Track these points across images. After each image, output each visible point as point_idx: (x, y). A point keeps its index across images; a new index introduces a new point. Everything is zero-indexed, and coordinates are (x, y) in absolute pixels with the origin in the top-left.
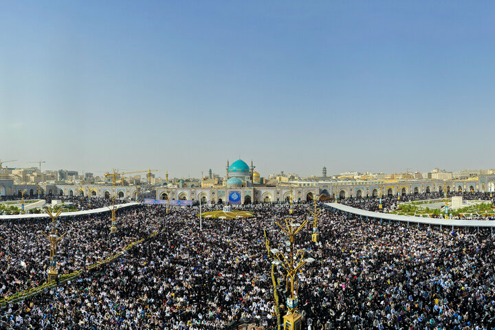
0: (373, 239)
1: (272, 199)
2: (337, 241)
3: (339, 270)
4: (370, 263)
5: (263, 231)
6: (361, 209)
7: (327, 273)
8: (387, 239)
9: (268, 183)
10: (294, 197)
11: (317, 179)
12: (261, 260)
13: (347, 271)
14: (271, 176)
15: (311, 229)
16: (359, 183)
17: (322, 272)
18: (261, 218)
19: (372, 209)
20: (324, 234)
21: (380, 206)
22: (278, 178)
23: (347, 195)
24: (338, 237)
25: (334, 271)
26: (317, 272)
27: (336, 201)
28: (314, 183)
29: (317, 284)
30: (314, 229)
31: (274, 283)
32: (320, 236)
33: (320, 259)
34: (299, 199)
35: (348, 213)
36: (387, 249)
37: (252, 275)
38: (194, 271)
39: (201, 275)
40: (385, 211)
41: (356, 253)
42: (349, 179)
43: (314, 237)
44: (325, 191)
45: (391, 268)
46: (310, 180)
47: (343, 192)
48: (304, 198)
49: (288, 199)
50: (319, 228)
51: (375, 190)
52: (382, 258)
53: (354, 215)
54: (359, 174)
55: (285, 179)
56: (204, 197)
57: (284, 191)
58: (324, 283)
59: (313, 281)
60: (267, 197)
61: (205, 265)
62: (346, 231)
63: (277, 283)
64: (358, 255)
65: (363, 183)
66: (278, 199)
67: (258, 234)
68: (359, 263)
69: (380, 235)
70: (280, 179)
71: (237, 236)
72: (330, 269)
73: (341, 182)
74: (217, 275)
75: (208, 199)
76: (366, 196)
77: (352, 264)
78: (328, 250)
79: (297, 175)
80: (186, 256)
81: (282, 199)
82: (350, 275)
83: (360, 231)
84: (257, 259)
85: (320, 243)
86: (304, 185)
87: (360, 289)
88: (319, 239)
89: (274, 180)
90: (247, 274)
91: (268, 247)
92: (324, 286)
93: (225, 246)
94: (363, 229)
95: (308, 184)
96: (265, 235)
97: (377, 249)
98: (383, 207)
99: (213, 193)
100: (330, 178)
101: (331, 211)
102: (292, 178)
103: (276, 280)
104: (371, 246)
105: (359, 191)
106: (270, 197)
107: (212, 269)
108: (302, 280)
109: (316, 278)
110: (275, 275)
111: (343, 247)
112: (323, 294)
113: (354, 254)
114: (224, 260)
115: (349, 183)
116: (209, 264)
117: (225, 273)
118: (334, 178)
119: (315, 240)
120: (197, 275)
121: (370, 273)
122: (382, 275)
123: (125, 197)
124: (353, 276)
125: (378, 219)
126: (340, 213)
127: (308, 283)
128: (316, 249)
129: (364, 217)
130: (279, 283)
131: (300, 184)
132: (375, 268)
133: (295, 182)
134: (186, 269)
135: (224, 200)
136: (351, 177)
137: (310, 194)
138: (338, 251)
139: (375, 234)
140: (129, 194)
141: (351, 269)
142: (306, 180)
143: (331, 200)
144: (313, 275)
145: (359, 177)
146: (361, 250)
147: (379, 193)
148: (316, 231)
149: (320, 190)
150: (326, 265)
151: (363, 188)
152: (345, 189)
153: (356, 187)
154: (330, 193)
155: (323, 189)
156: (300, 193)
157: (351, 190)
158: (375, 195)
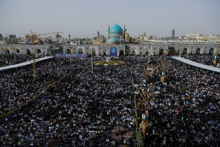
0: (204, 86)
1: (137, 52)
2: (177, 83)
3: (176, 102)
4: (199, 101)
5: (130, 73)
6: (198, 62)
7: (168, 102)
8: (215, 87)
9: (135, 41)
10: (151, 52)
11: (167, 39)
12: (129, 92)
13: (181, 103)
14: (137, 36)
15: (161, 74)
16: (200, 42)
17: (165, 102)
18: (129, 65)
19: (207, 63)
20: (169, 78)
21: (215, 62)
22: (141, 37)
23: (188, 52)
24: (178, 80)
25: (173, 102)
26: (162, 101)
27: (180, 56)
28: (165, 41)
29: (161, 108)
30: (163, 74)
31: (136, 105)
32: (166, 78)
33: (165, 93)
34: (155, 53)
35: (188, 64)
36: (215, 95)
37: (123, 100)
38: (88, 98)
39: (92, 101)
40: (218, 66)
41: (189, 93)
42: (191, 39)
43: (162, 78)
44: (172, 48)
45: (214, 108)
46: (163, 39)
47: (186, 49)
48: (158, 53)
49: (147, 53)
50: (166, 73)
51: (212, 49)
53: (192, 66)
54: (200, 35)
55: (146, 39)
56: (95, 52)
57: (145, 47)
58: (166, 108)
59: (159, 106)
60: (134, 51)
61: (95, 95)
62: (184, 77)
63: (137, 105)
64: (190, 94)
65: (202, 42)
66: (141, 53)
67: (127, 76)
68: (191, 100)
69: (210, 84)
70: (143, 38)
71: (115, 77)
72: (170, 100)
73: (186, 41)
74: (102, 100)
75: (97, 53)
76: (204, 53)
77: (186, 99)
78: (170, 88)
79: (154, 36)
80: (84, 90)
81: (144, 53)
82: (183, 106)
83: (194, 78)
84: (126, 91)
85: (166, 84)
86: (158, 43)
87: (189, 116)
88: (166, 80)
89: (139, 39)
90: (120, 100)
91: (133, 84)
92: (165, 110)
93: (107, 83)
94: (197, 77)
95: (161, 43)
96: (132, 76)
98: (217, 63)
99: (100, 49)
100: (177, 38)
102: (151, 38)
103: (137, 103)
104: (201, 90)
105: (199, 49)
106: (136, 52)
107: (99, 97)
108: (152, 105)
109: (160, 105)
110: (136, 101)
111: (181, 87)
113: (188, 93)
114: (106, 92)
115: (191, 42)
116: (97, 94)
117: (107, 99)
118: (180, 38)
119: (163, 81)
120: (90, 101)
121: (197, 107)
122: (207, 111)
123: (42, 52)
124: (185, 107)
125: (211, 72)
126: (182, 64)
127: (156, 107)
128: (162, 87)
129: (199, 68)
130: (138, 105)
131: (156, 42)
132: (202, 105)
133: (152, 41)
134: (84, 98)
135: (107, 53)
136: (193, 37)
137: (162, 50)
138: (178, 89)
139: (206, 82)
140: (44, 50)
141: (184, 103)
142: (159, 39)
143: (177, 54)
144: (159, 102)
145: (201, 38)
146: (193, 91)
147: (215, 51)
148: (164, 75)
149: (169, 47)
150: (168, 97)
151: (202, 47)
152: (188, 47)
153: (197, 45)
154: (176, 50)
155: (171, 46)
156: (155, 49)
157: (192, 48)
158: (212, 53)
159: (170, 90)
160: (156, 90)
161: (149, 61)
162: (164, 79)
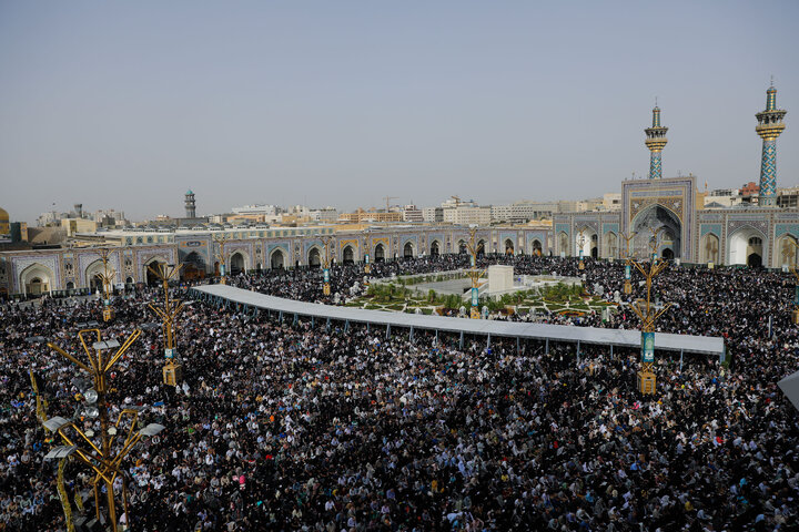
0: (308, 367)
1: (51, 283)
3: (231, 444)
4: (302, 422)
6: (281, 295)
7: (202, 455)
8: (340, 367)
10: (114, 277)
11: (171, 225)
12: (25, 458)
14: (47, 217)
15: (162, 355)
16: (277, 233)
17: (191, 455)
18: (19, 342)
21: (327, 290)
22: (66, 223)
23: (248, 265)
24: (228, 366)
25: (221, 448)
26: (181, 455)
27: (223, 280)
28: (165, 234)
29: (181, 484)
30: (169, 353)
31: (66, 508)
32: (184, 367)
33: (185, 424)
34: (129, 280)
35: (252, 307)
36: (341, 390)
40: (337, 300)
41: (271, 402)
42: (252, 223)
43: (170, 372)
44: (193, 257)
45: (347, 431)
46: (154, 226)
47: (238, 257)
48: (140, 277)
49: (98, 282)
50: (181, 350)
51: (314, 251)
52: (329, 409)
53: (265, 311)
54: (277, 211)
55: (87, 227)
57: (86, 261)
58: (198, 480)
59: (171, 479)
60: (37, 281)
62: (246, 350)
63: (74, 507)
64: (274, 405)
65: (285, 232)
66: (70, 285)
68: (278, 424)
69: (325, 358)
70: (73, 226)
72: (209, 444)
73: (235, 229)
76: (293, 265)
77: (261, 427)
78: (205, 400)
79: (121, 216)
82: (256, 455)
84: (11, 459)
85: (186, 388)
86: (140, 240)
87: (280, 482)
88: (183, 375)
89: (54, 228)
92: (197, 487)
95: (150, 239)
96: (35, 387)
97: (318, 389)
98: (333, 290)
100: (207, 219)
101: (210, 305)
102: (109, 222)
103: (71, 498)
104: (304, 383)
105: (278, 254)
106: (45, 280)
108: (142, 483)
109: (175, 472)
110: (67, 488)
111: (240, 388)
112: (194, 506)
113: (265, 402)
115: (252, 233)
118: (217, 220)
119: (172, 381)
121: (302, 444)
122: (329, 448)
124: (264, 453)
125: (322, 320)
126: (233, 307)
127: (158, 486)
129: (289, 316)
130: (79, 504)
131: (129, 240)
132: (312, 433)
133: (115, 233)
136: (258, 218)
137: (154, 265)
138: (229, 398)
139: (313, 355)
141: (259, 440)
142: (142, 227)
143: (213, 278)
145: (279, 218)
146: (281, 394)
147: (323, 257)
148: (174, 356)
149: (181, 254)
151: (286, 246)
152: (243, 248)
153: (271, 243)
154: (208, 262)
155: (188, 250)
156: (128, 262)
157: (258, 251)
158: (315, 263)
159: (202, 408)
160: (150, 419)
161: (107, 314)
162: (177, 371)
